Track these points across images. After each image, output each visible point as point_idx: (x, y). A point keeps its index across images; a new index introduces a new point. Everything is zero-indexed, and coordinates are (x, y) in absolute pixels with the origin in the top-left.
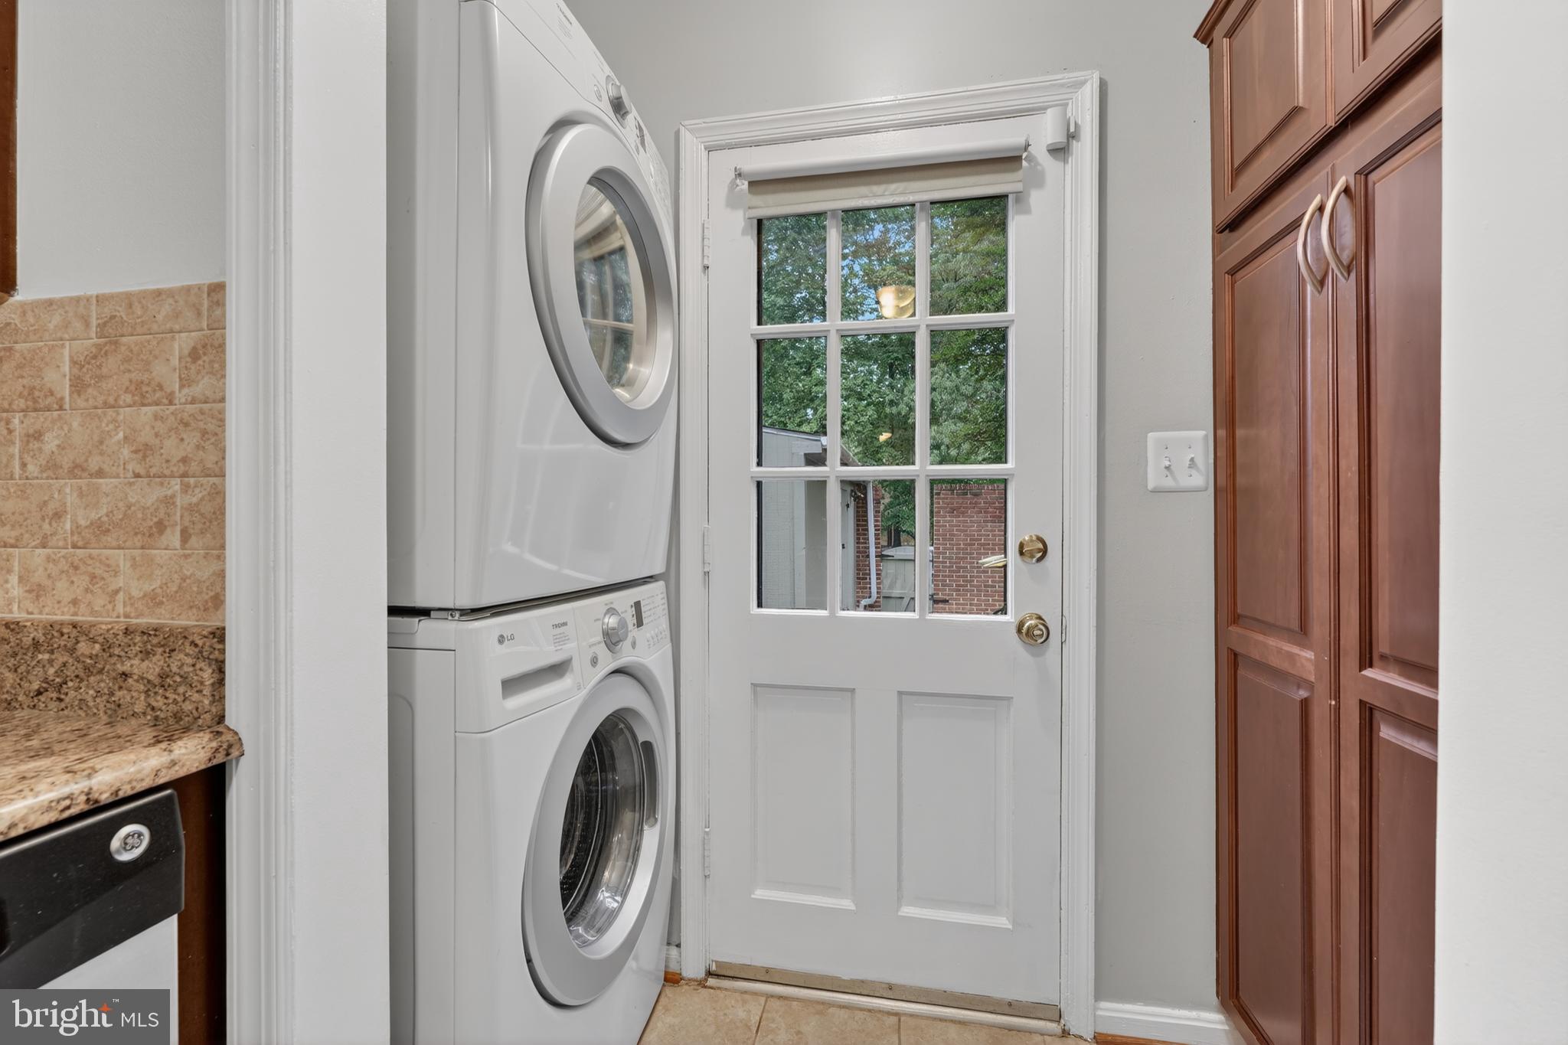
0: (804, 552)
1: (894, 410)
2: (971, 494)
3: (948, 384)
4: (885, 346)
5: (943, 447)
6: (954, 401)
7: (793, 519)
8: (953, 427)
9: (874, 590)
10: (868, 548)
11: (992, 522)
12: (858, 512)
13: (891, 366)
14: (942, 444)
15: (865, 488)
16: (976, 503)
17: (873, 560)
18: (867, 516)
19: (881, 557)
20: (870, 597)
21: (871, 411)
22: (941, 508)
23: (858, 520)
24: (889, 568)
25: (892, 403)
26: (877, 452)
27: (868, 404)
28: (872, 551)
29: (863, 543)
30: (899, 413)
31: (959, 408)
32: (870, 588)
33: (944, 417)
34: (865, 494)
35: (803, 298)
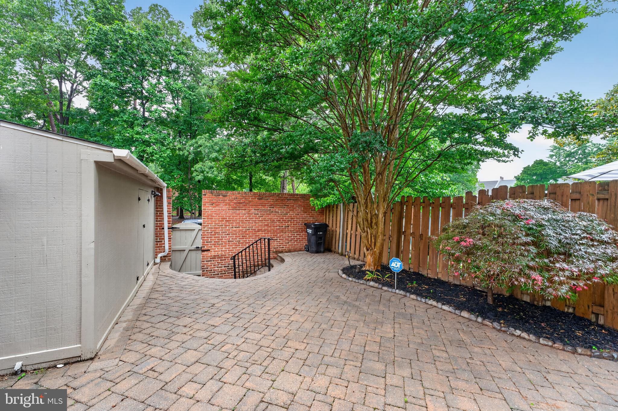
0: (93, 245)
1: (181, 153)
2: (222, 195)
3: (209, 144)
4: (177, 122)
5: (205, 172)
6: (210, 152)
7: (81, 216)
8: (210, 164)
9: (167, 247)
10: (163, 224)
11: (233, 210)
12: (157, 203)
13: (180, 132)
14: (205, 171)
15: (162, 190)
16: (225, 200)
17: (166, 230)
18: (162, 206)
19: (171, 228)
20: (164, 252)
21: (168, 152)
22: (206, 202)
23: (157, 208)
24: (176, 234)
25: (179, 149)
26: (172, 172)
27: (167, 149)
28: (166, 225)
29: (160, 221)
30: (183, 155)
31: (214, 155)
32: (164, 247)
33: (206, 159)
34: (162, 194)
35: (129, 87)
